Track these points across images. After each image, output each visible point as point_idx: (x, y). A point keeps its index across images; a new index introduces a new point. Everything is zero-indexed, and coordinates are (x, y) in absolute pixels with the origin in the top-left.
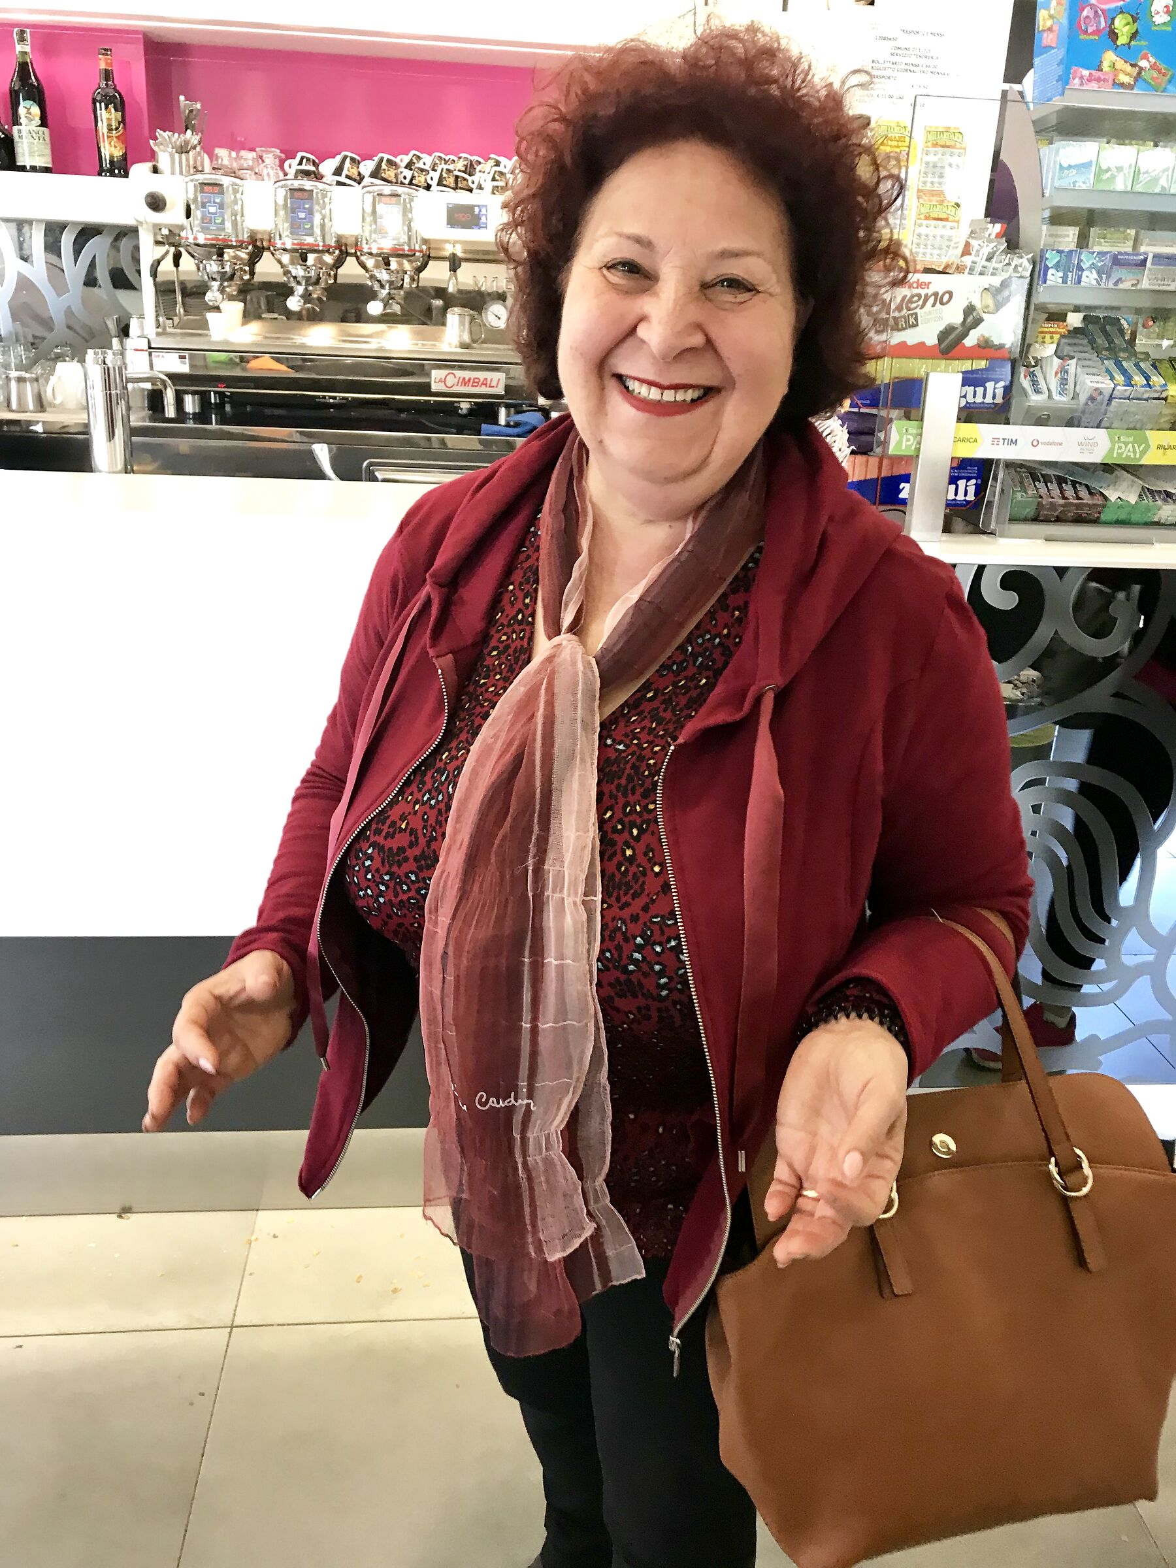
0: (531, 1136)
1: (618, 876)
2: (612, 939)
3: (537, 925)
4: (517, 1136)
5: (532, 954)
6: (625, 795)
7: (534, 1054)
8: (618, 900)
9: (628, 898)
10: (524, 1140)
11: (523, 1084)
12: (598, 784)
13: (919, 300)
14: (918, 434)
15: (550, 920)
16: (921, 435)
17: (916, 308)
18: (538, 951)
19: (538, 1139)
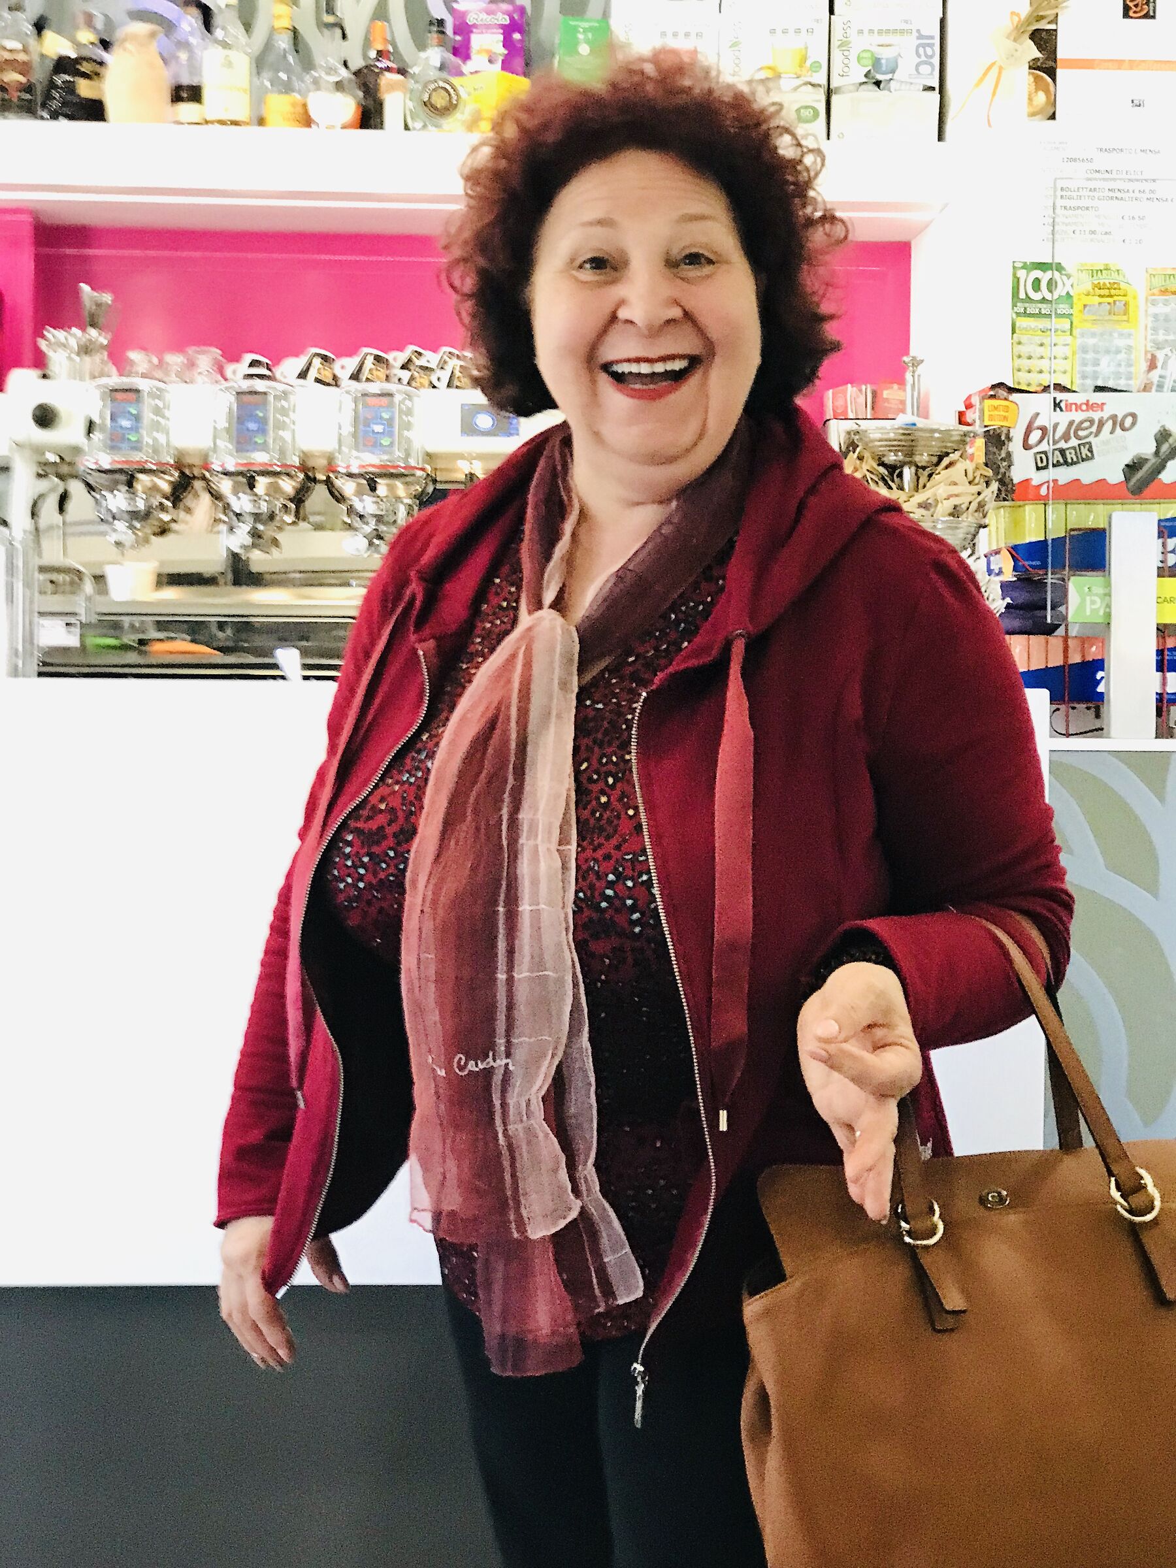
0: (511, 1102)
1: (592, 821)
2: (584, 879)
3: (511, 874)
4: (497, 1103)
5: (506, 904)
6: (601, 746)
7: (510, 1007)
8: (591, 843)
9: (602, 840)
10: (504, 1105)
11: (501, 1042)
12: (575, 740)
13: (1090, 427)
14: (1105, 595)
15: (524, 867)
16: (1109, 595)
17: (1087, 437)
18: (513, 901)
19: (518, 1104)
